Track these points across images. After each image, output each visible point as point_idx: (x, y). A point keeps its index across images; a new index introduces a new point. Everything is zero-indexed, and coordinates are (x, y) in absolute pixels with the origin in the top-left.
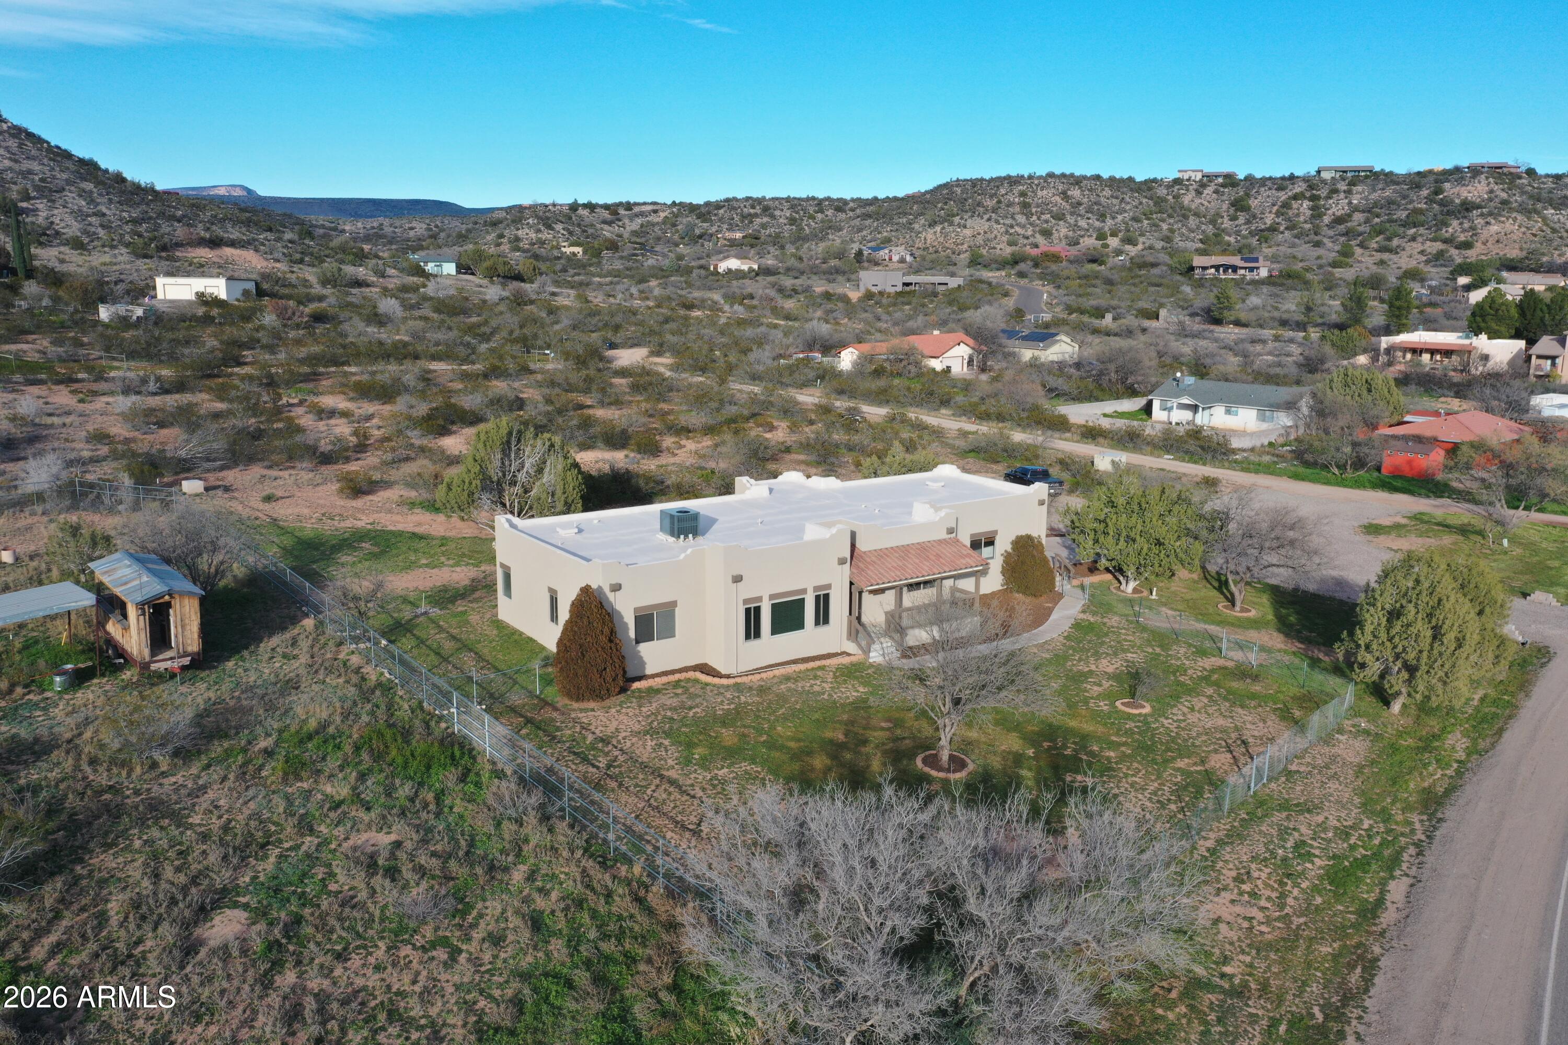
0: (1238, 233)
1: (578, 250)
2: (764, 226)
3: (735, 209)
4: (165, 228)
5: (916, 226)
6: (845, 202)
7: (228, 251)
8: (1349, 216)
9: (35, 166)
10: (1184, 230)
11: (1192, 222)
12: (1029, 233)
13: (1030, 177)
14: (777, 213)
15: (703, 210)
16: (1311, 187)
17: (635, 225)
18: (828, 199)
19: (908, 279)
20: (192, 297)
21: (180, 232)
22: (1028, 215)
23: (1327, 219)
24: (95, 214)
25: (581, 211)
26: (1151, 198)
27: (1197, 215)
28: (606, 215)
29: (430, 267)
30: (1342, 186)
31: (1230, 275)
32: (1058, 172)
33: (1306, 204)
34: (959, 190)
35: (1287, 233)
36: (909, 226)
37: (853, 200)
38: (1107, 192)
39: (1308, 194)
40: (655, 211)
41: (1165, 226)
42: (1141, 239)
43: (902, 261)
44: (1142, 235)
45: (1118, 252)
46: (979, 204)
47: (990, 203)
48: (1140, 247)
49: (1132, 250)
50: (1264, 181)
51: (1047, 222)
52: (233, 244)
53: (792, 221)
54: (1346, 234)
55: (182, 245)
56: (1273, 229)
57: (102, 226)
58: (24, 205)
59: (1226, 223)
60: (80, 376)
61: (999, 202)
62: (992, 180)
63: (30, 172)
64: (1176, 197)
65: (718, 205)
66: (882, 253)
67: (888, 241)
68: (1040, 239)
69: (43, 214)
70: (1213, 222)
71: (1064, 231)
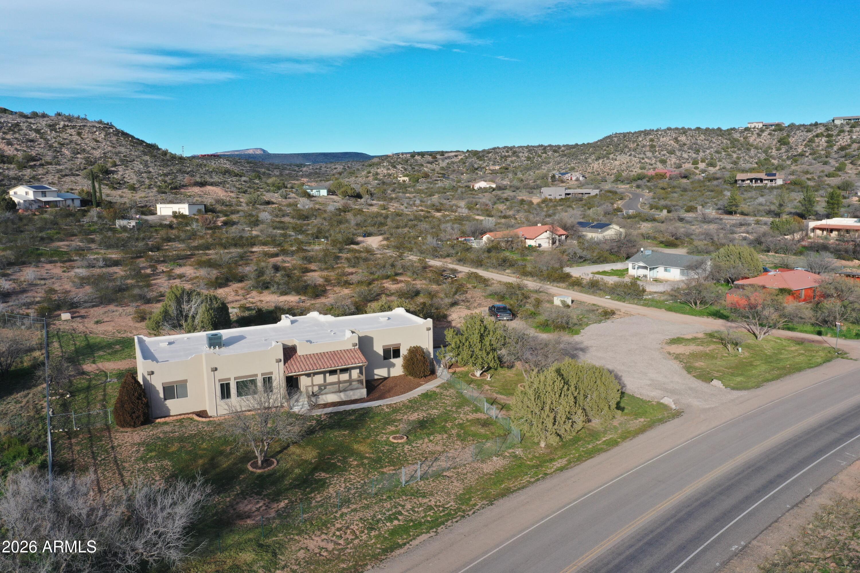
0: (780, 158)
1: (406, 179)
2: (512, 162)
3: (497, 153)
4: (180, 177)
5: (589, 160)
6: (559, 147)
7: (209, 188)
8: (850, 145)
9: (123, 149)
10: (747, 157)
11: (753, 152)
12: (653, 162)
13: (657, 130)
14: (521, 154)
15: (481, 154)
16: (827, 130)
17: (444, 164)
18: (550, 146)
19: (568, 191)
20: (171, 214)
21: (187, 179)
22: (653, 152)
23: (835, 148)
24: (146, 172)
25: (417, 157)
26: (729, 140)
27: (756, 148)
28: (430, 158)
29: (314, 192)
30: (847, 128)
31: (759, 184)
32: (673, 127)
33: (824, 139)
34: (616, 139)
35: (810, 157)
36: (586, 160)
37: (564, 146)
38: (702, 137)
39: (825, 134)
40: (456, 156)
41: (735, 156)
42: (719, 164)
43: (577, 180)
44: (720, 161)
45: (703, 171)
46: (626, 147)
47: (632, 146)
48: (718, 168)
49: (712, 170)
50: (799, 127)
51: (664, 155)
52: (212, 184)
53: (528, 159)
54: (845, 156)
55: (186, 186)
56: (802, 155)
57: (148, 178)
58: (113, 169)
59: (774, 152)
60: (75, 258)
61: (638, 145)
62: (635, 133)
63: (120, 152)
64: (745, 138)
65: (488, 152)
66: (567, 176)
67: (573, 169)
68: (659, 165)
69: (120, 173)
70: (766, 152)
71: (674, 160)
